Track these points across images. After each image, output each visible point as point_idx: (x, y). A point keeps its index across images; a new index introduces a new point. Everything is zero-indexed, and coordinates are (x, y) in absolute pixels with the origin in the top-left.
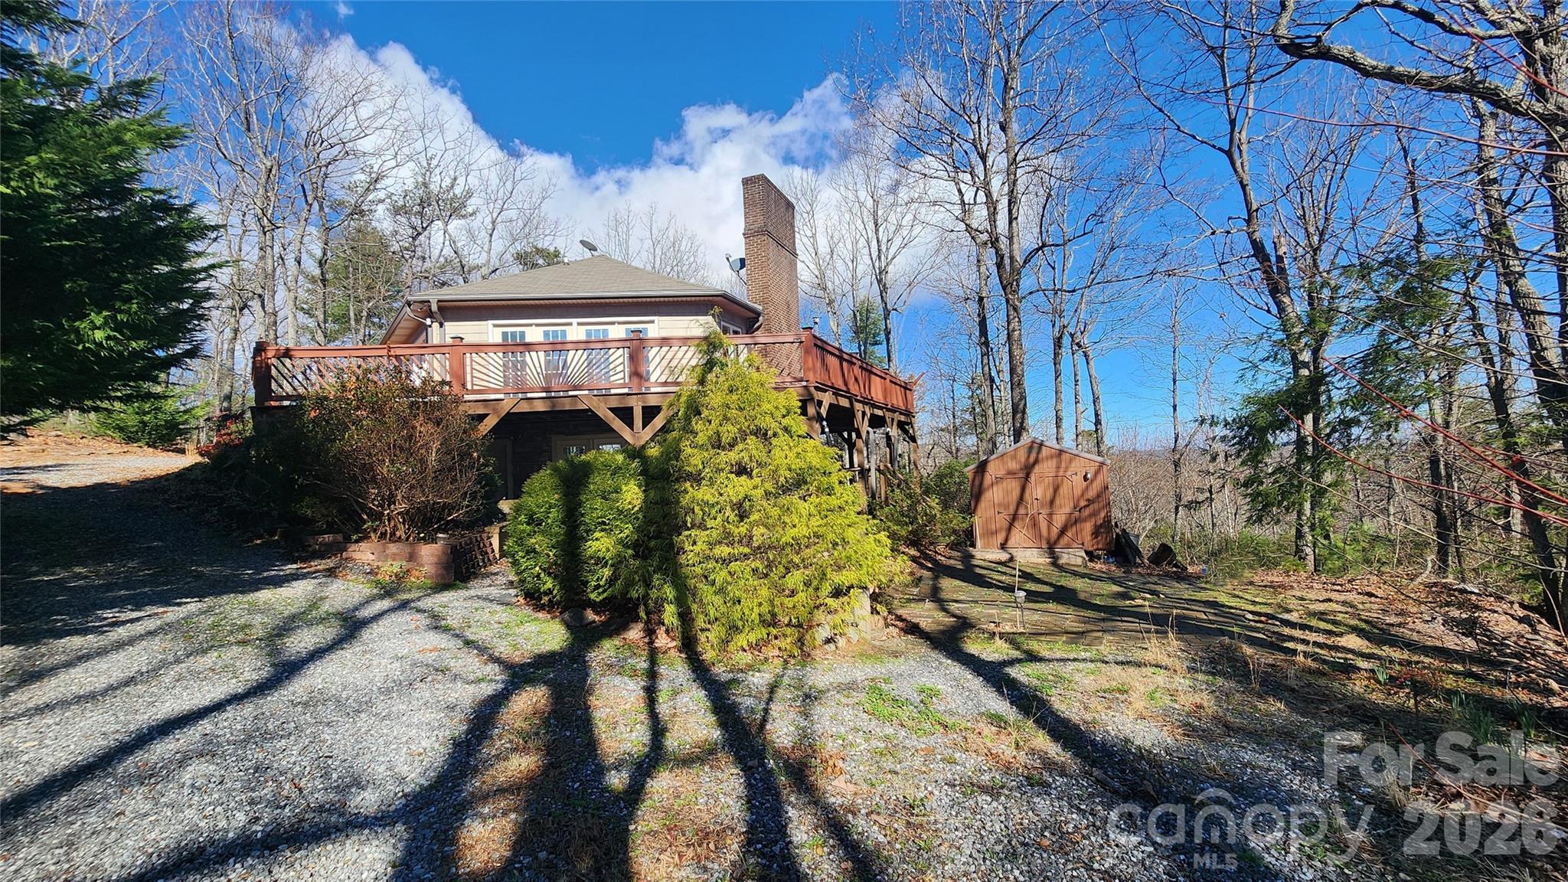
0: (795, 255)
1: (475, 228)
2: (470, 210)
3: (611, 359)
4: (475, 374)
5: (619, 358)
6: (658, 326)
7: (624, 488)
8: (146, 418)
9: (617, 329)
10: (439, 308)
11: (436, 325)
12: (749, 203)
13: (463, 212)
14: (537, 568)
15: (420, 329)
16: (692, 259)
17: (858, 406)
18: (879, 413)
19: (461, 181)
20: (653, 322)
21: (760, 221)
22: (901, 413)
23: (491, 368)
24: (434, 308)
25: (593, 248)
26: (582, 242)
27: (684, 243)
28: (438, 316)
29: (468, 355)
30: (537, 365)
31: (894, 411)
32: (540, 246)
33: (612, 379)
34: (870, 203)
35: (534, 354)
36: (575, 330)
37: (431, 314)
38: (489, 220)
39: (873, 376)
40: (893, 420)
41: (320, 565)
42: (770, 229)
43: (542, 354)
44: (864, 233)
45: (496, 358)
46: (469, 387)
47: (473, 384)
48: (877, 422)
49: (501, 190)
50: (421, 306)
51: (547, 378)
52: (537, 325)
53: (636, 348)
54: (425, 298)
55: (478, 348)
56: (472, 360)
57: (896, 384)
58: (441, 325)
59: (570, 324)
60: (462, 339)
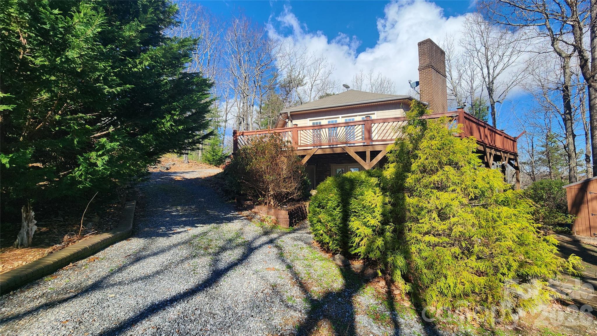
0: (445, 76)
1: (306, 89)
2: (304, 83)
3: (355, 131)
4: (302, 139)
5: (359, 130)
6: (376, 115)
7: (366, 193)
8: (214, 157)
9: (358, 117)
10: (291, 115)
11: (290, 122)
12: (421, 54)
13: (302, 84)
14: (322, 231)
15: (285, 123)
16: (389, 90)
17: (488, 150)
18: (498, 153)
19: (301, 72)
20: (374, 114)
21: (428, 61)
22: (511, 154)
23: (308, 137)
24: (289, 115)
25: (347, 87)
26: (344, 85)
27: (385, 84)
28: (290, 118)
29: (299, 131)
30: (325, 135)
31: (507, 153)
32: (328, 93)
33: (356, 139)
34: (483, 50)
35: (324, 130)
36: (341, 119)
37: (288, 118)
38: (311, 85)
39: (497, 135)
40: (506, 157)
41: (245, 213)
42: (433, 64)
43: (327, 129)
44: (479, 65)
45: (310, 132)
46: (299, 144)
47: (301, 143)
48: (497, 158)
49: (315, 74)
50: (285, 114)
51: (329, 140)
52: (326, 119)
53: (368, 124)
54: (286, 112)
55: (303, 128)
56: (300, 133)
57: (508, 138)
58: (291, 122)
59: (339, 118)
60: (297, 125)
